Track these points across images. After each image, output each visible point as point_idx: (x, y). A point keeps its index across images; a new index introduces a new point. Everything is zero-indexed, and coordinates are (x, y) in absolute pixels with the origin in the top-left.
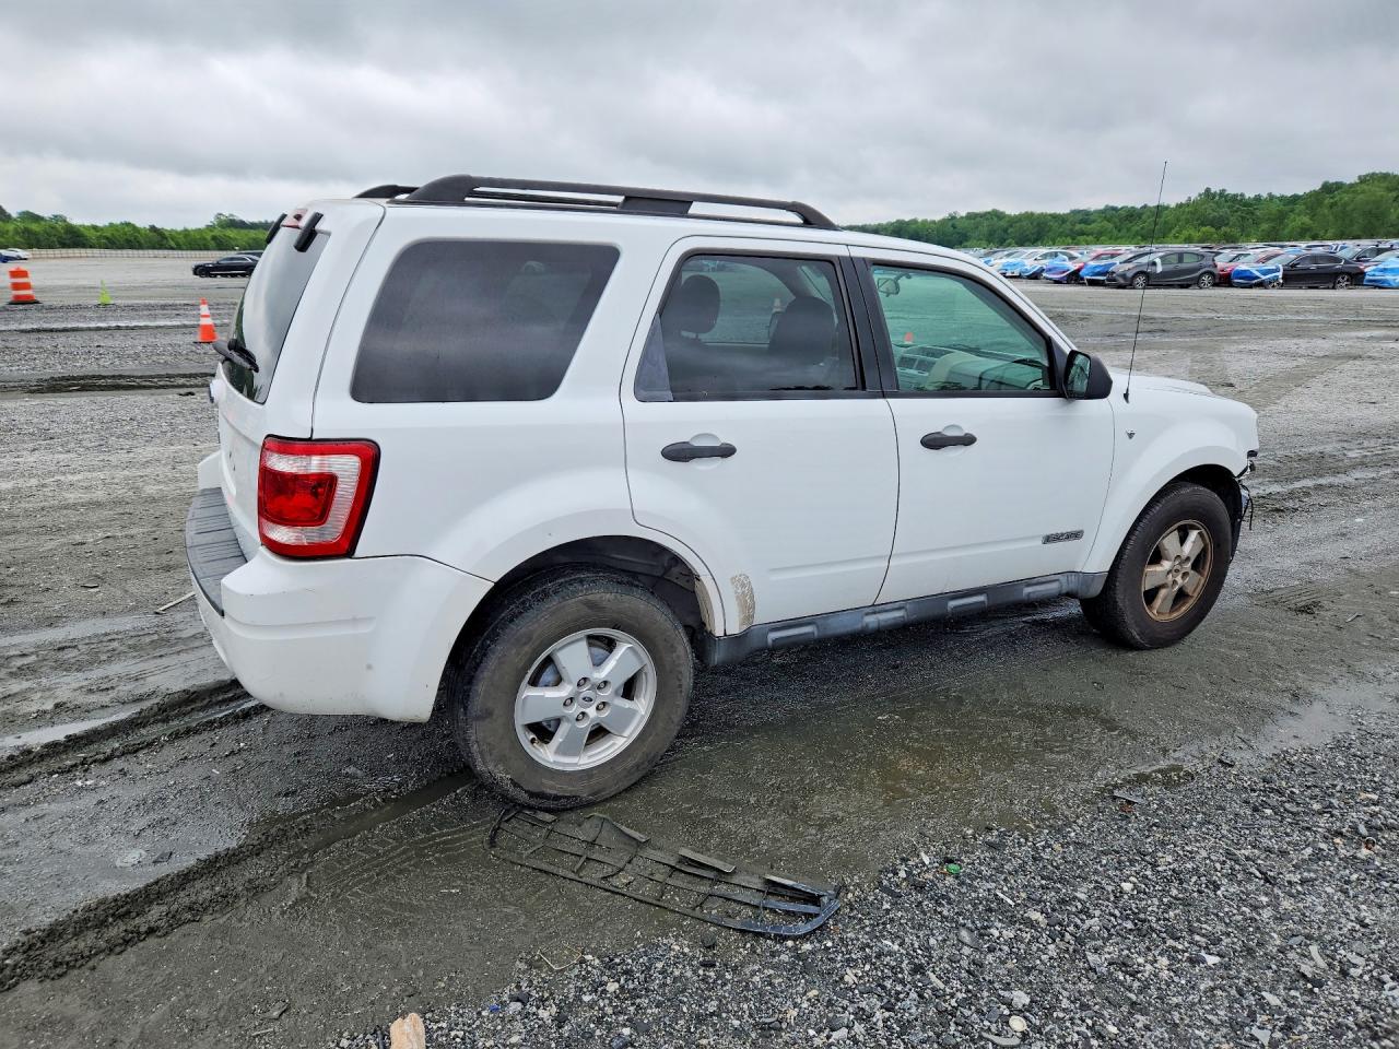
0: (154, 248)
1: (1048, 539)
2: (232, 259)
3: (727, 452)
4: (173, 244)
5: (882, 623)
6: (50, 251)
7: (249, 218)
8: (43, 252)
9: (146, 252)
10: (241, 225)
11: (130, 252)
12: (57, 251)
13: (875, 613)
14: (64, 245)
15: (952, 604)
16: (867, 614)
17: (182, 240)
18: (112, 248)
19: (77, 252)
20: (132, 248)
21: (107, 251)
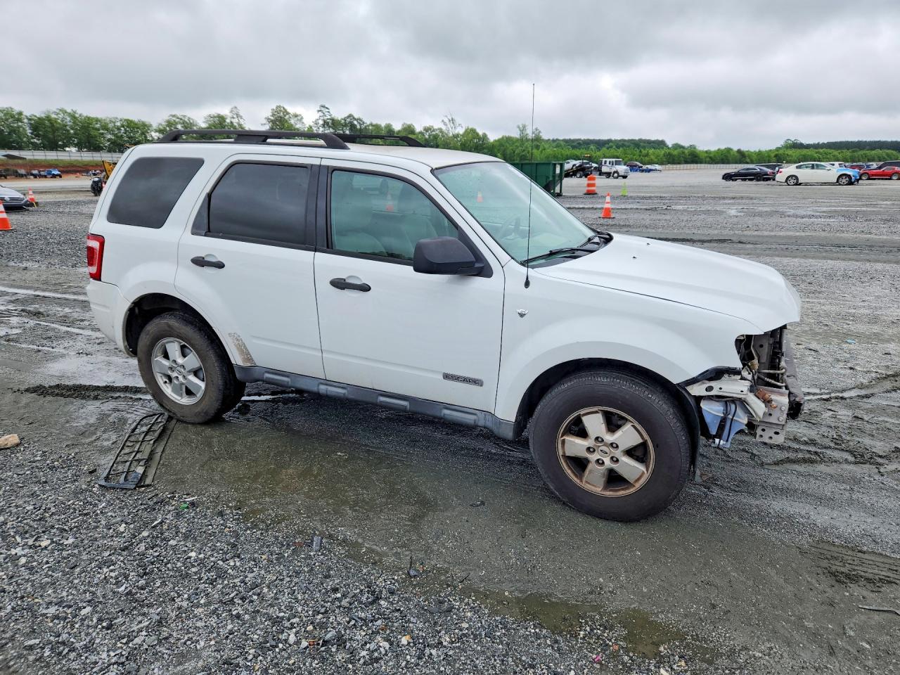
0: (736, 163)
1: (446, 376)
2: (748, 169)
3: (220, 265)
4: (748, 160)
5: (329, 393)
6: (678, 166)
7: (805, 141)
8: (675, 166)
9: (731, 165)
10: (801, 146)
11: (722, 165)
12: (682, 166)
13: (327, 385)
14: (686, 162)
15: (382, 399)
16: (322, 384)
17: (755, 157)
18: (712, 163)
19: (692, 166)
20: (723, 163)
21: (709, 166)
